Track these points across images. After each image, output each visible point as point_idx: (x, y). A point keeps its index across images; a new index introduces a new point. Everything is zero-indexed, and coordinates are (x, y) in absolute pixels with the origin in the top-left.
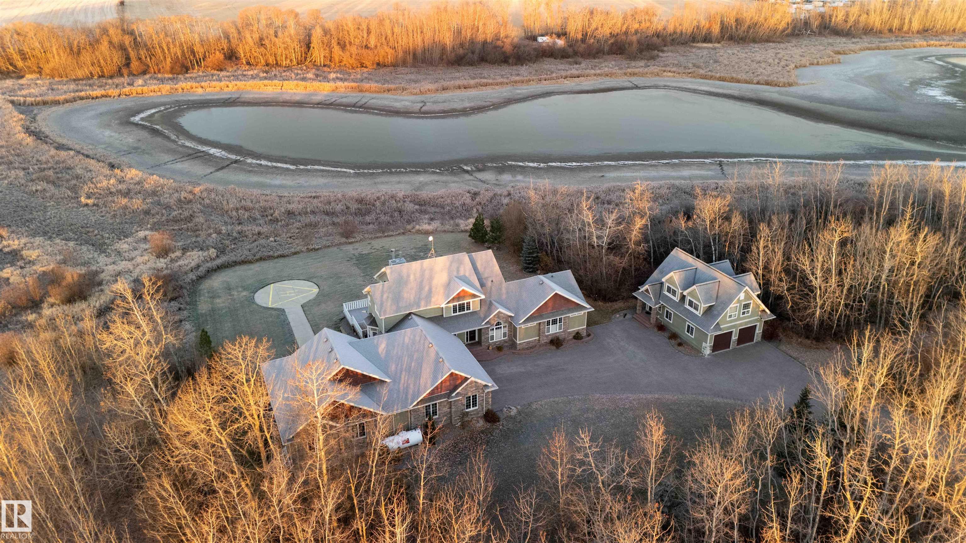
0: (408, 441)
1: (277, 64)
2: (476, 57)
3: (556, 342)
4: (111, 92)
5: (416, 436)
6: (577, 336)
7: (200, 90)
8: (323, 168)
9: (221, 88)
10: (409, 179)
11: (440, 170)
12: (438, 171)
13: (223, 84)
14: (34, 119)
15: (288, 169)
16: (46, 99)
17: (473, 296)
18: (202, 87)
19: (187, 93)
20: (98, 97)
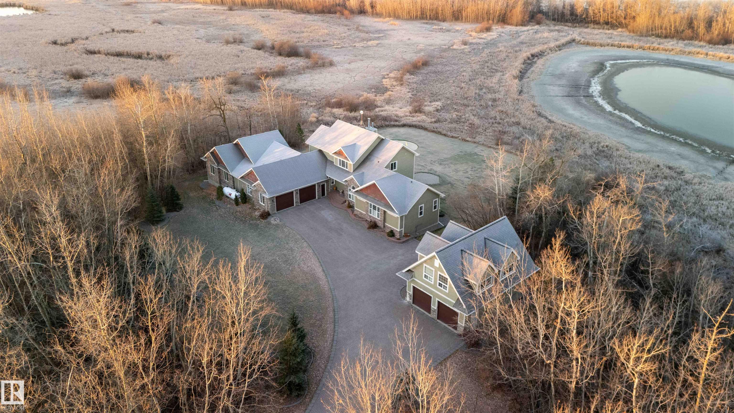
0: (231, 195)
3: (374, 226)
5: (234, 195)
6: (392, 234)
7: (702, 56)
8: (627, 117)
9: (720, 58)
10: (662, 145)
11: (713, 152)
12: (709, 151)
13: (726, 55)
14: (560, 50)
15: (603, 110)
16: (591, 41)
17: (346, 158)
18: (707, 54)
19: (689, 56)
20: (624, 47)
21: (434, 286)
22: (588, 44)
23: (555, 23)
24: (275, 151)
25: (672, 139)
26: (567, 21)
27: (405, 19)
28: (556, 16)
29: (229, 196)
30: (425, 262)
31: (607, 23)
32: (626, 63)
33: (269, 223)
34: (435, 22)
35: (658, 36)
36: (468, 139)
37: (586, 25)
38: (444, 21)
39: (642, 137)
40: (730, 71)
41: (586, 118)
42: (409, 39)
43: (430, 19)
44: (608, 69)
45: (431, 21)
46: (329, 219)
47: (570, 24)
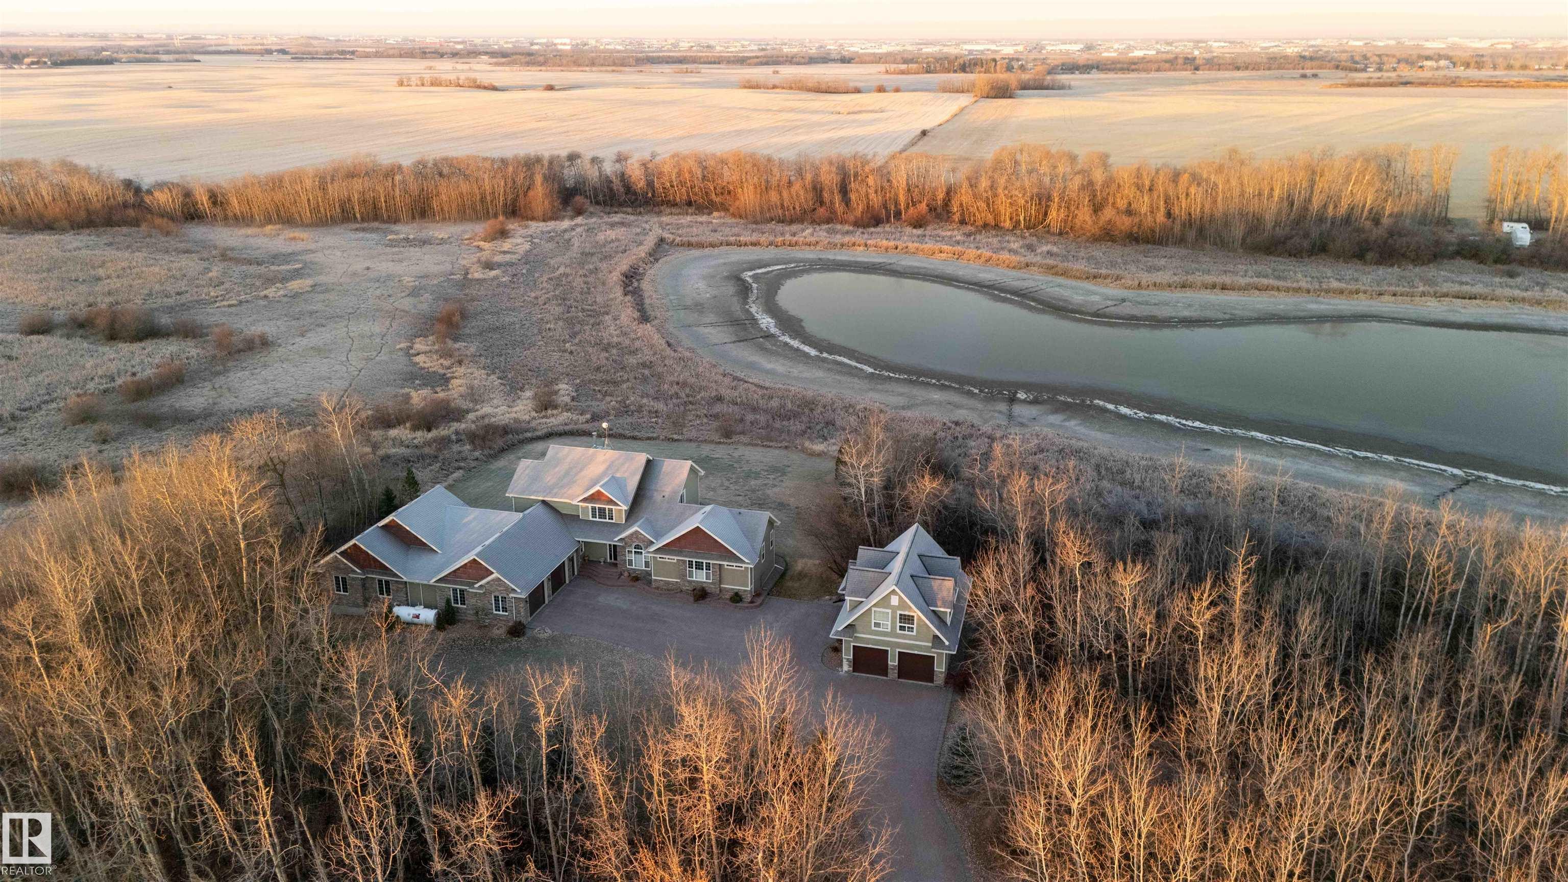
0: (418, 617)
1: (996, 225)
2: (1306, 244)
3: (701, 594)
4: (763, 239)
5: (428, 615)
6: (737, 598)
7: (862, 248)
8: (846, 360)
9: (887, 249)
10: (920, 393)
11: (981, 391)
12: (977, 391)
13: (892, 244)
14: (657, 260)
15: (806, 355)
16: (693, 240)
17: (611, 502)
18: (866, 245)
19: (844, 251)
20: (746, 245)
21: (892, 634)
22: (690, 245)
23: (608, 209)
24: (465, 520)
25: (923, 383)
26: (621, 205)
27: (307, 226)
28: (601, 198)
29: (416, 620)
30: (875, 605)
31: (689, 204)
32: (768, 273)
33: (536, 640)
34: (376, 224)
35: (781, 221)
36: (675, 437)
37: (656, 209)
38: (396, 221)
39: (888, 386)
40: (910, 267)
41: (795, 372)
42: (368, 268)
43: (363, 220)
44: (755, 285)
45: (365, 225)
46: (625, 607)
47: (629, 210)
